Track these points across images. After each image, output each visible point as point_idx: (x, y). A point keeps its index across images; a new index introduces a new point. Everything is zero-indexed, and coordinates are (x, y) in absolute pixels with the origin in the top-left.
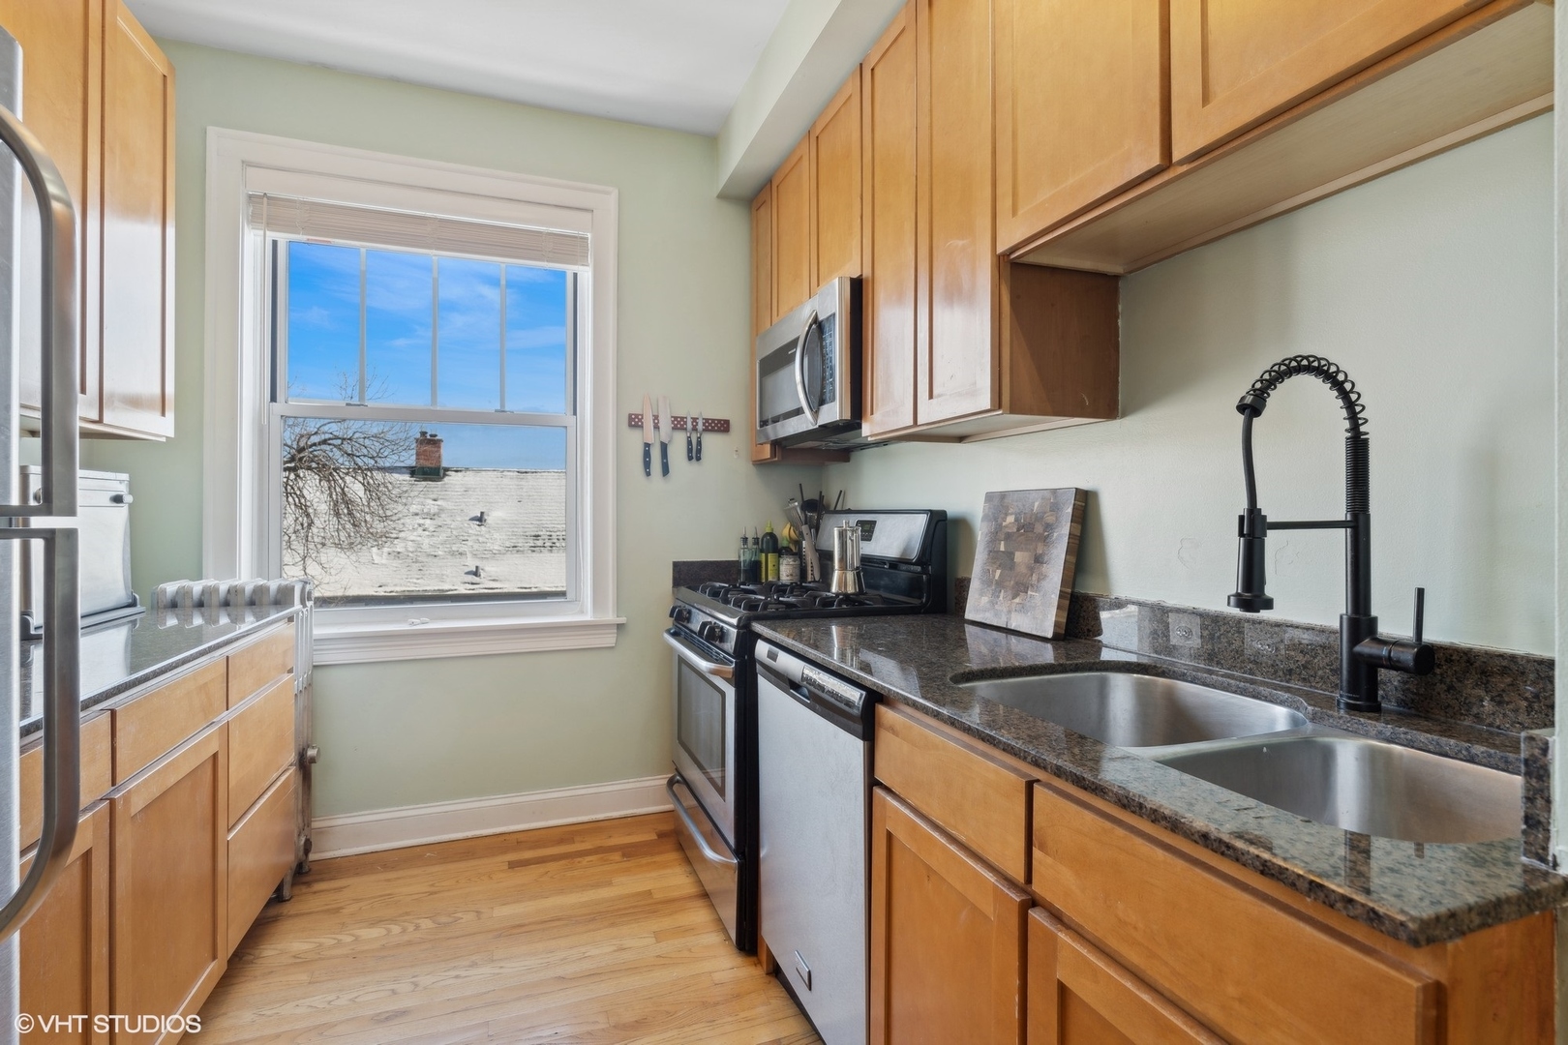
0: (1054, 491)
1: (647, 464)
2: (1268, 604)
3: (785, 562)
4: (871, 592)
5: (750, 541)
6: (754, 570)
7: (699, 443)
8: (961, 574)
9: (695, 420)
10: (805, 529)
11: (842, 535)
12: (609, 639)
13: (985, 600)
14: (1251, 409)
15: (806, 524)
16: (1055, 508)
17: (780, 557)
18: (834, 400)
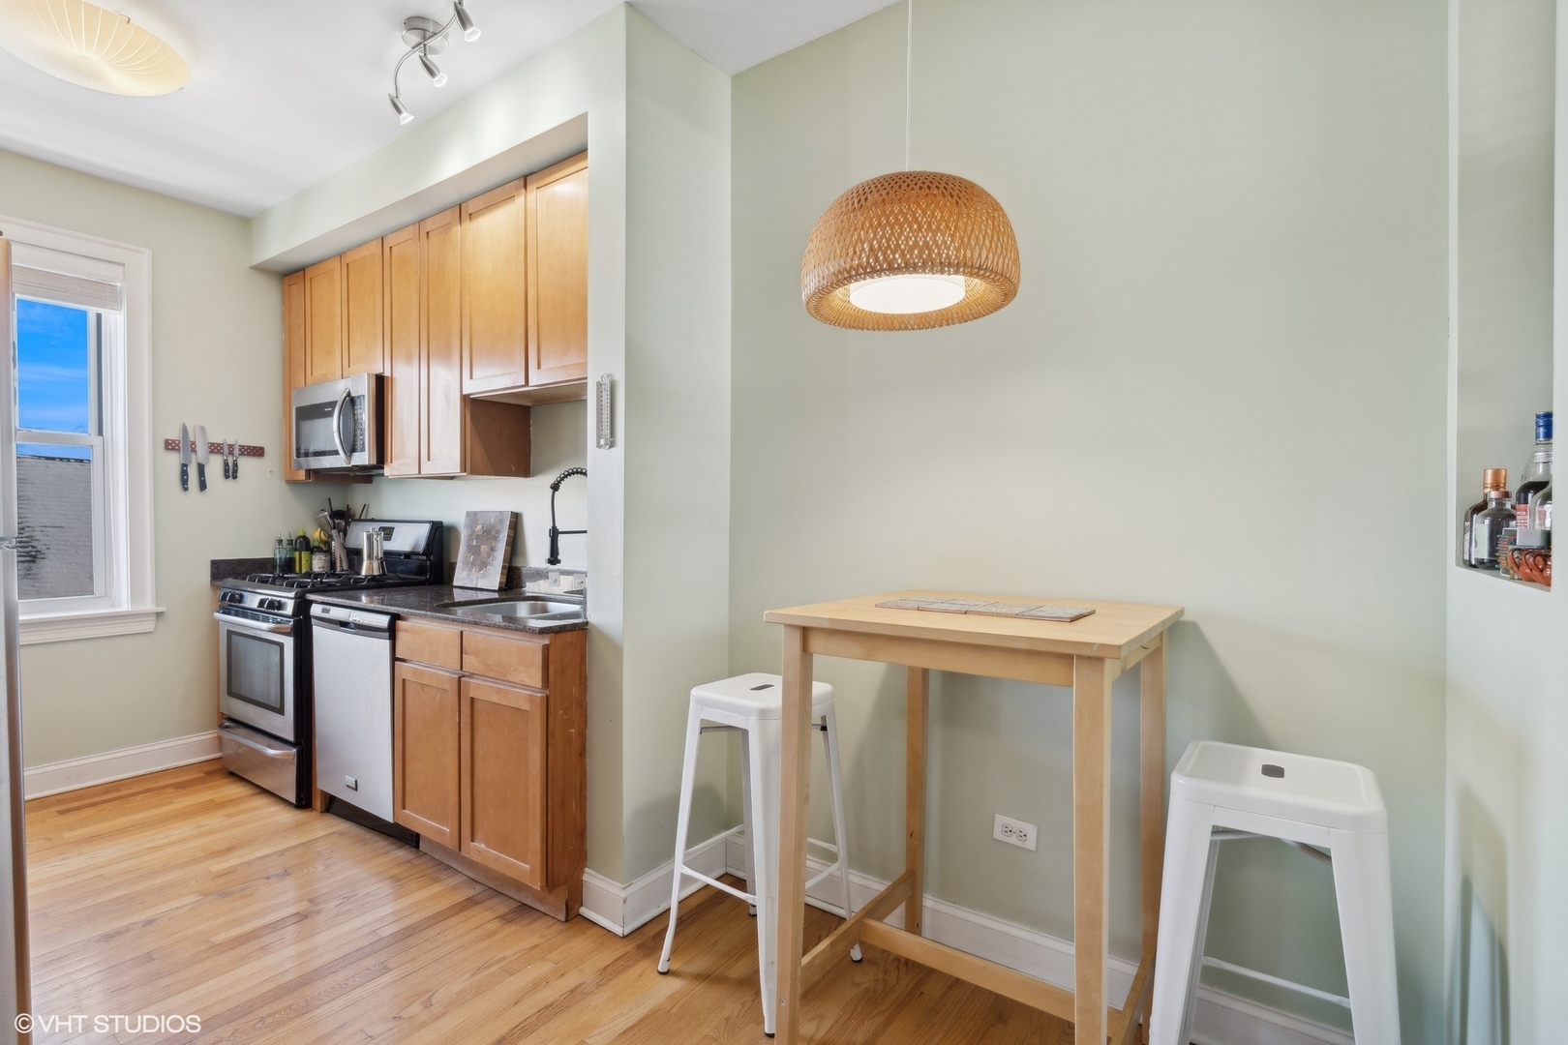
0: (501, 512)
1: (184, 481)
2: (559, 562)
3: (317, 558)
4: (390, 575)
5: (285, 543)
6: (289, 565)
7: (235, 465)
8: (453, 561)
9: (231, 446)
10: (334, 533)
11: (370, 537)
12: (149, 625)
13: (465, 573)
14: (555, 487)
15: (334, 528)
16: (501, 522)
17: (312, 554)
18: (363, 450)
